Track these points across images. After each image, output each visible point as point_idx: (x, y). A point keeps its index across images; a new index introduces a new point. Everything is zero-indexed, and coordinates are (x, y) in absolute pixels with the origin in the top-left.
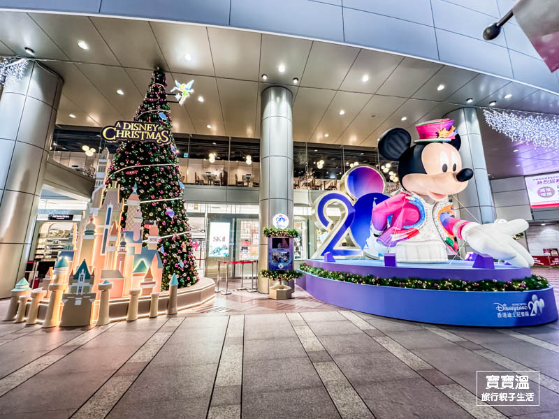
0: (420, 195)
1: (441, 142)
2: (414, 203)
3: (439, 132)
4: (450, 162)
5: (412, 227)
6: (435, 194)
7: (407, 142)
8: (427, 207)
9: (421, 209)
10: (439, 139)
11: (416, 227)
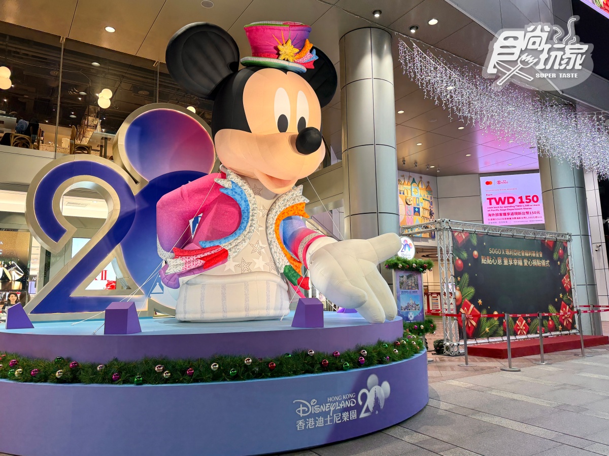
0: (243, 177)
1: (285, 70)
2: (230, 194)
3: (280, 47)
4: (294, 111)
5: (216, 243)
6: (271, 178)
7: (230, 60)
8: (256, 205)
9: (243, 207)
10: (280, 62)
11: (224, 244)
